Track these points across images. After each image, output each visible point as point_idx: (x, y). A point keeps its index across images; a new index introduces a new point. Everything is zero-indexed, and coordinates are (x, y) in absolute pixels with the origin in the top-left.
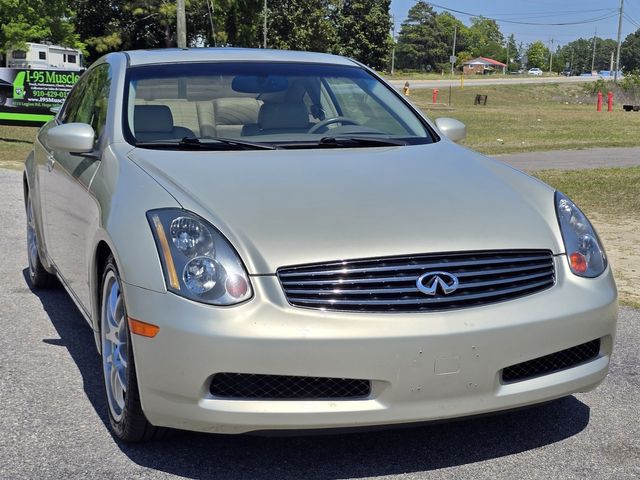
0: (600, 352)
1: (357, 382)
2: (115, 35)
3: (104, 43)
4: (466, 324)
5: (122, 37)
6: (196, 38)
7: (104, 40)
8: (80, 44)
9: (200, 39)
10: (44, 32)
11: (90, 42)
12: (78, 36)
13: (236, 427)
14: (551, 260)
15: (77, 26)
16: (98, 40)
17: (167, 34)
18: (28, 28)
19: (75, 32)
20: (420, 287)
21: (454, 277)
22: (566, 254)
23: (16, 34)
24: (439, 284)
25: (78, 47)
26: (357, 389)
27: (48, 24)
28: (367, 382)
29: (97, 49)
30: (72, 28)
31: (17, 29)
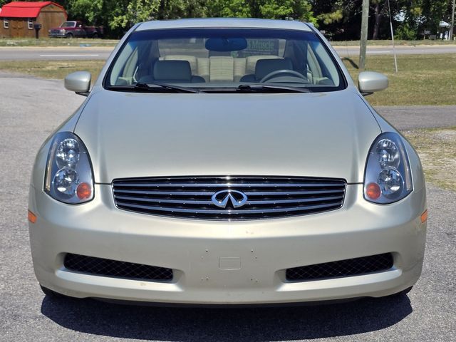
0: (394, 266)
1: (163, 269)
2: (338, 11)
3: (330, 18)
4: (247, 232)
5: (343, 13)
6: (399, 13)
7: (331, 16)
8: (314, 19)
9: (402, 14)
10: (288, 11)
11: (320, 17)
12: (312, 13)
13: (78, 293)
14: (344, 187)
15: (313, 6)
16: (326, 16)
17: (376, 10)
18: (278, 8)
19: (311, 10)
20: (214, 201)
21: (244, 194)
22: (363, 183)
23: (269, 12)
24: (229, 200)
25: (311, 21)
26: (163, 275)
27: (292, 5)
28: (171, 270)
29: (325, 22)
30: (310, 7)
31: (269, 9)
